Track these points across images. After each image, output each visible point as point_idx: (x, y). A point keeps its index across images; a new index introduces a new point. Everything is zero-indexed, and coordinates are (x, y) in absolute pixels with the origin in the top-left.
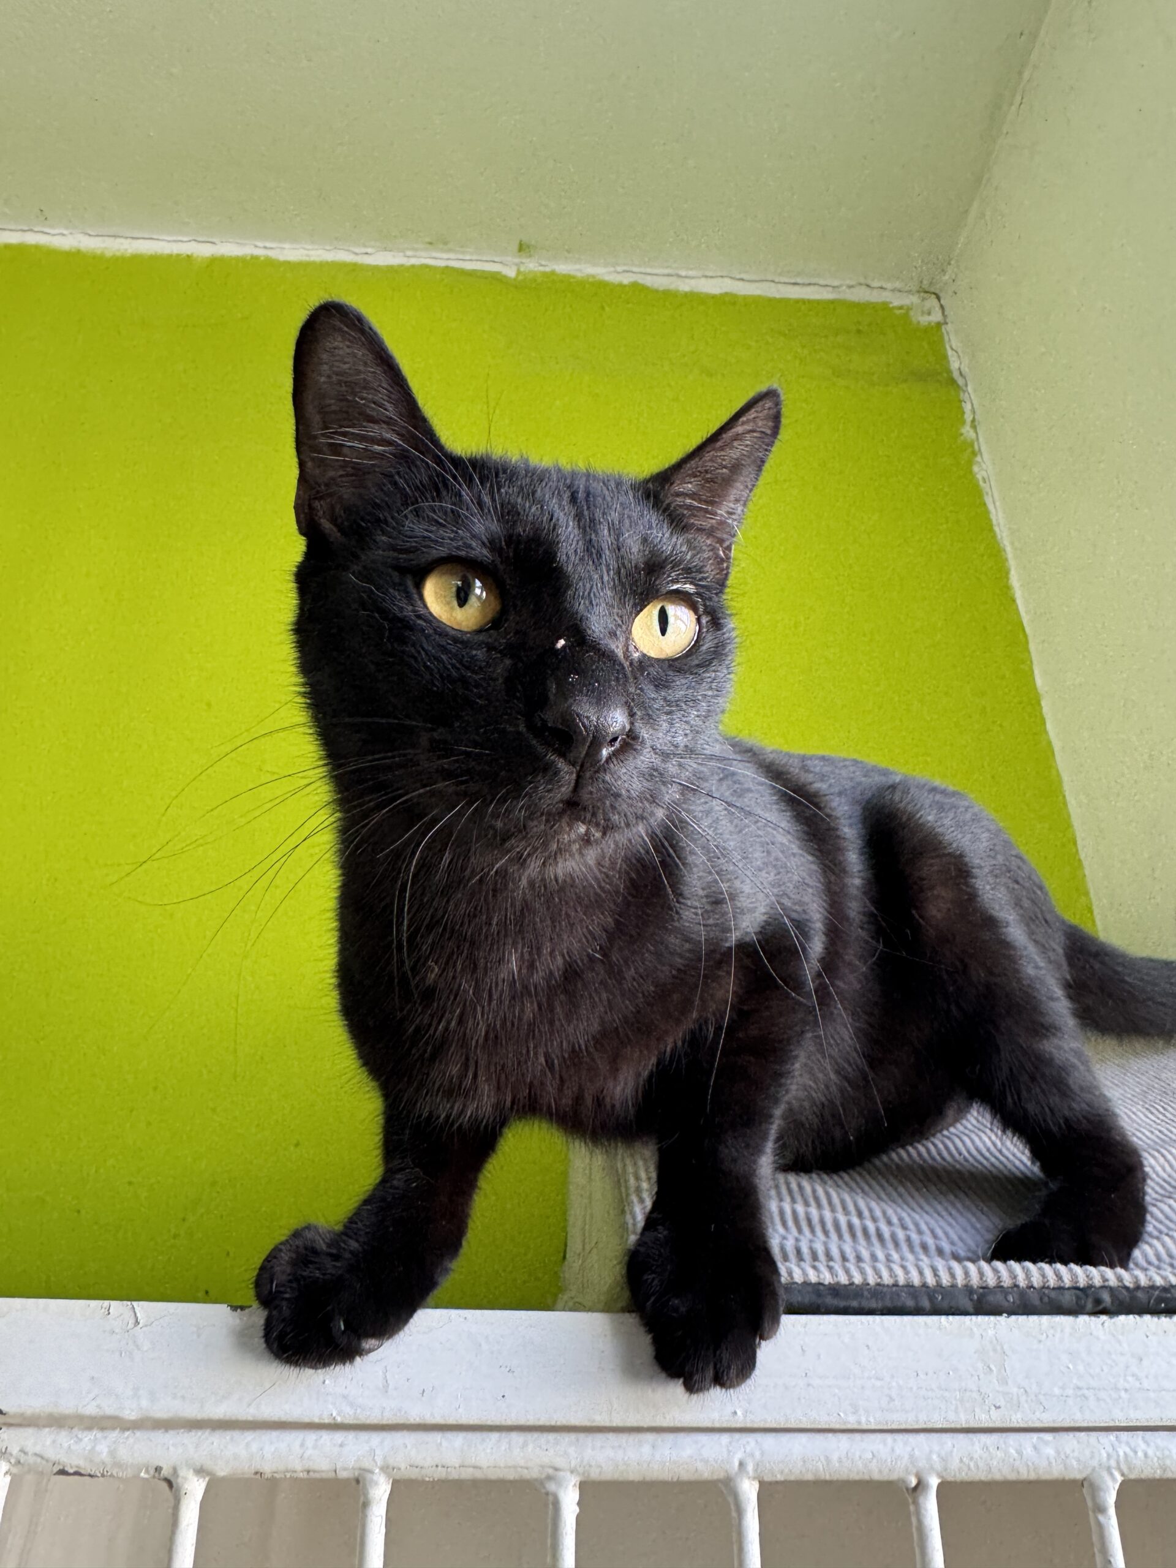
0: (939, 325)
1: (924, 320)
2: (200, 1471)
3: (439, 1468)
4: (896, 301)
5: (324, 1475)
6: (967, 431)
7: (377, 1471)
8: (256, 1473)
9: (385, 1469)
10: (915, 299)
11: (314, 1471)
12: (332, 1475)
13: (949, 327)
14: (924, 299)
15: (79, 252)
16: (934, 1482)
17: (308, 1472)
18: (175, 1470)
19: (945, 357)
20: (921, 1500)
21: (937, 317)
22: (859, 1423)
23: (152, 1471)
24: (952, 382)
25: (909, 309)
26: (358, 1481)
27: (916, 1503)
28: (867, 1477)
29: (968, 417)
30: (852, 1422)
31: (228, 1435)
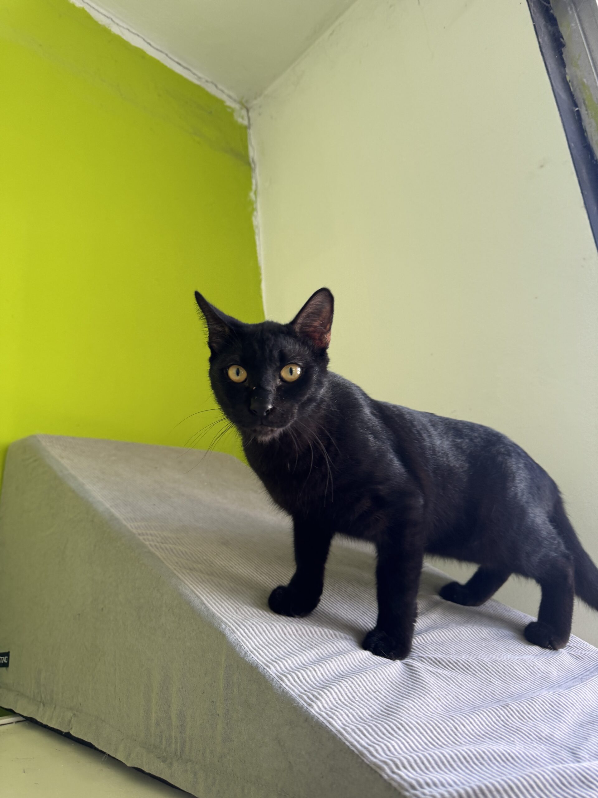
0: (246, 127)
1: (240, 121)
4: (229, 103)
6: (252, 195)
10: (236, 106)
13: (251, 131)
14: (241, 109)
21: (246, 122)
24: (249, 164)
25: (233, 110)
29: (254, 187)
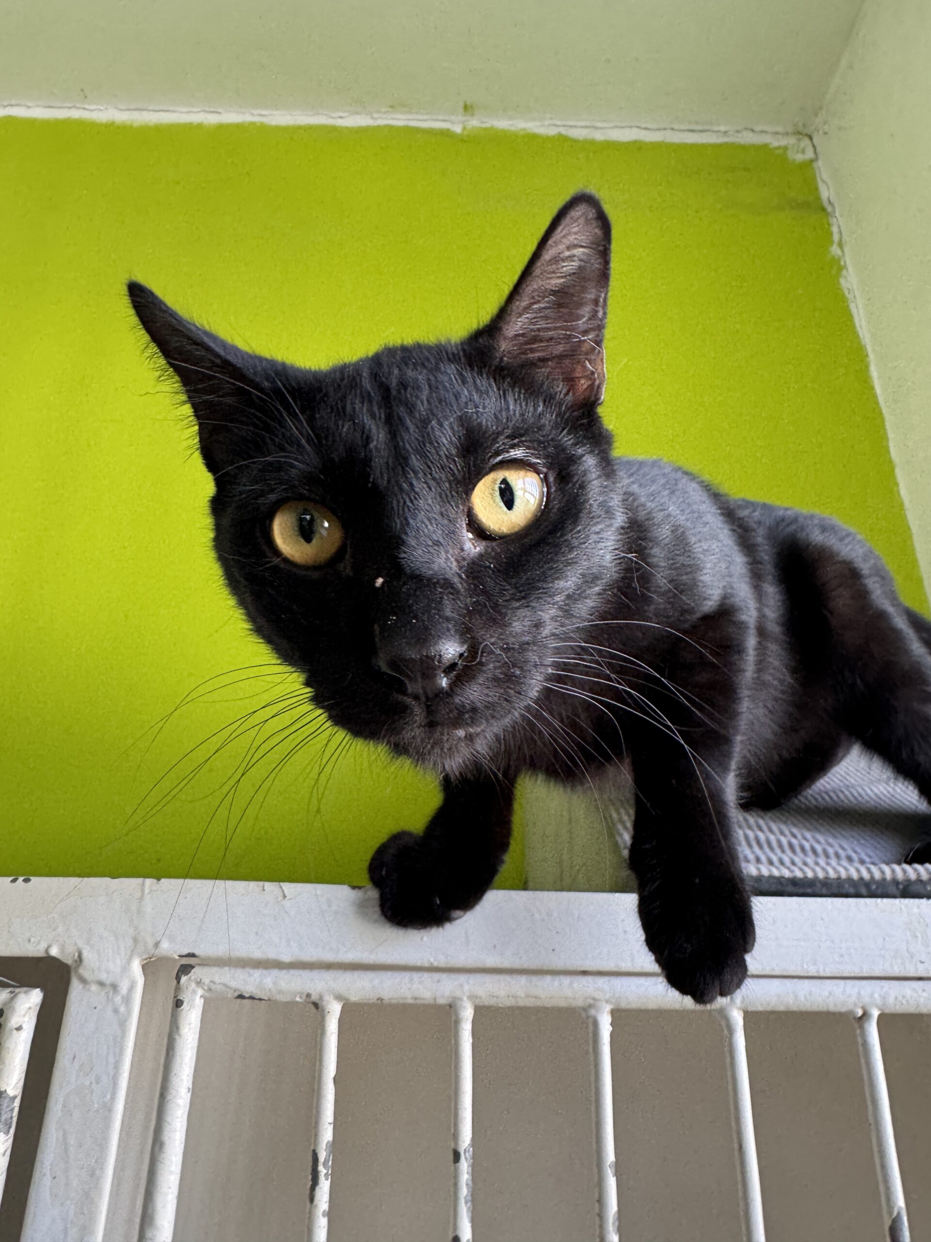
0: (812, 161)
1: (800, 157)
2: (339, 997)
3: (510, 998)
4: (777, 142)
5: (427, 1002)
6: (835, 250)
7: (465, 999)
8: (378, 999)
9: (470, 998)
10: (791, 141)
11: (420, 999)
12: (432, 1002)
13: (820, 163)
14: (799, 140)
15: (113, 123)
16: (875, 1013)
17: (416, 999)
18: (321, 998)
19: (817, 189)
20: (866, 1026)
21: (810, 154)
22: (818, 971)
23: (304, 997)
24: (824, 209)
25: (786, 148)
26: (450, 1006)
27: (862, 1027)
28: (825, 1009)
29: (836, 237)
30: (812, 972)
31: (356, 974)
